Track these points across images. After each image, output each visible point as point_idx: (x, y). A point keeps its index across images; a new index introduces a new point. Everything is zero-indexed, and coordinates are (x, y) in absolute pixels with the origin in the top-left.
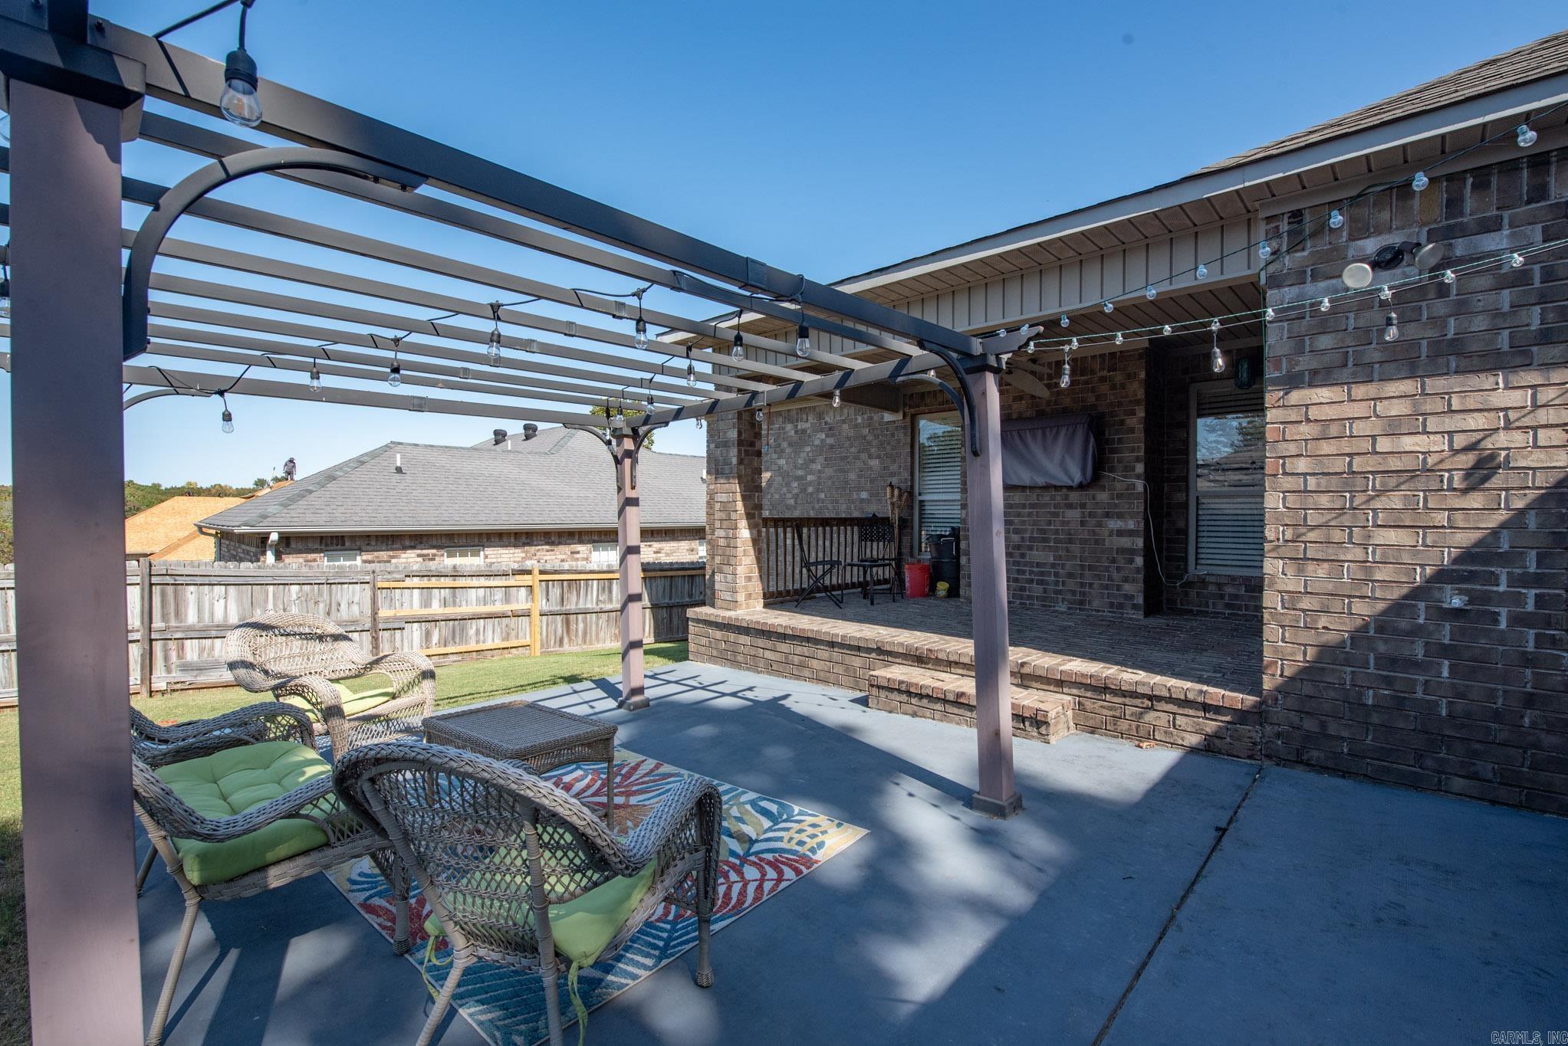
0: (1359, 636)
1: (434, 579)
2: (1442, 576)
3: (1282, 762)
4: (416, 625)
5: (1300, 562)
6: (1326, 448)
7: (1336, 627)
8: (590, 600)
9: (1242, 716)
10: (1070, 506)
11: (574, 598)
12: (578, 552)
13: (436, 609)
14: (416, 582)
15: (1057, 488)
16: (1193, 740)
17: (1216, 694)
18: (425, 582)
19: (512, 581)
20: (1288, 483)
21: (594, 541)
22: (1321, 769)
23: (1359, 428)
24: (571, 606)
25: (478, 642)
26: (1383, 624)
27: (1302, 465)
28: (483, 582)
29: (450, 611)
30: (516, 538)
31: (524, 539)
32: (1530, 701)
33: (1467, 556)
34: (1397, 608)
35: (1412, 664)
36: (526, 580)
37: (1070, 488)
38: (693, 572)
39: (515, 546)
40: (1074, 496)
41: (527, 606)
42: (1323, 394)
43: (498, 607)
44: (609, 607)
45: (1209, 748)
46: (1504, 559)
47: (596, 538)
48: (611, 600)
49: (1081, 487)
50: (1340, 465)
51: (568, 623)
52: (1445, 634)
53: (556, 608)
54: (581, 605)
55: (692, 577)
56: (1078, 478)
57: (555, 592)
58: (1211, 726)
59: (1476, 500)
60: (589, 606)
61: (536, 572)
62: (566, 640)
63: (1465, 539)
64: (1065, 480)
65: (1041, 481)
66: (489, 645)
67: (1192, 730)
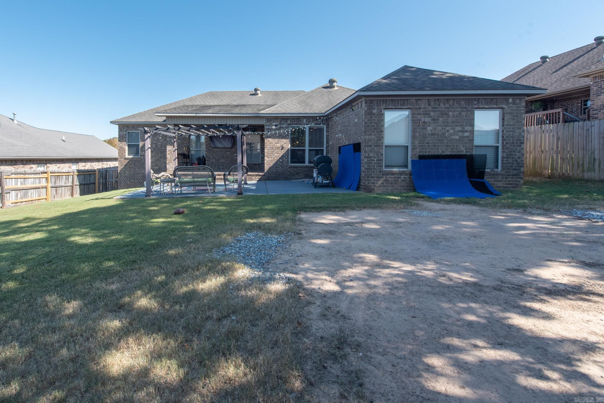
0: (273, 165)
1: (18, 175)
2: (280, 158)
3: (267, 180)
4: (13, 191)
5: (268, 157)
6: (271, 145)
7: (271, 164)
8: (62, 182)
9: (263, 176)
10: (228, 151)
11: (58, 182)
12: (33, 168)
13: (19, 186)
14: (13, 176)
15: (225, 148)
16: (258, 179)
17: (260, 174)
18: (16, 176)
19: (41, 176)
20: (267, 148)
21: (38, 164)
22: (270, 180)
23: (274, 143)
24: (57, 185)
25: (31, 197)
26: (275, 164)
27: (268, 147)
28: (32, 176)
29: (23, 186)
30: (11, 162)
31: (14, 163)
32: (286, 170)
33: (282, 156)
34: (277, 162)
35: (278, 167)
36: (45, 175)
37: (228, 148)
38: (91, 173)
39: (11, 165)
40: (228, 150)
41: (46, 184)
42: (270, 139)
43: (37, 185)
44: (68, 185)
45: (260, 180)
46: (285, 156)
47: (38, 162)
48: (68, 182)
49: (230, 148)
50: (272, 147)
51: (56, 190)
52: (280, 164)
53: (54, 185)
54: (60, 184)
55: (90, 174)
56: (230, 146)
57: (53, 180)
58: (260, 177)
59: (282, 151)
60: (62, 184)
61: (49, 173)
62: (56, 196)
63: (282, 154)
64: (228, 147)
65: (223, 147)
66: (35, 198)
67: (258, 178)
